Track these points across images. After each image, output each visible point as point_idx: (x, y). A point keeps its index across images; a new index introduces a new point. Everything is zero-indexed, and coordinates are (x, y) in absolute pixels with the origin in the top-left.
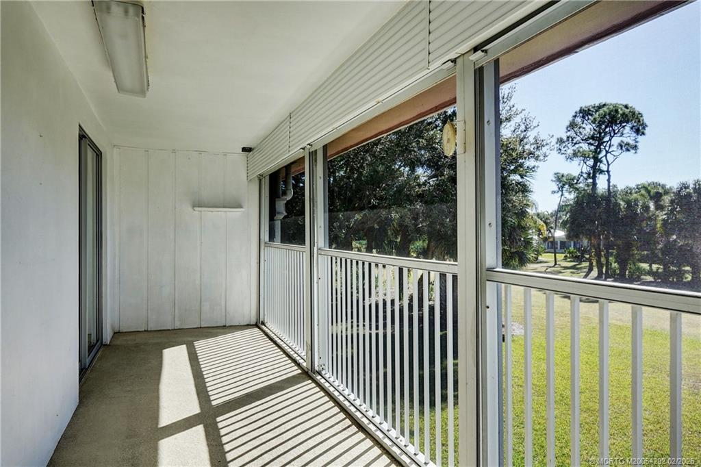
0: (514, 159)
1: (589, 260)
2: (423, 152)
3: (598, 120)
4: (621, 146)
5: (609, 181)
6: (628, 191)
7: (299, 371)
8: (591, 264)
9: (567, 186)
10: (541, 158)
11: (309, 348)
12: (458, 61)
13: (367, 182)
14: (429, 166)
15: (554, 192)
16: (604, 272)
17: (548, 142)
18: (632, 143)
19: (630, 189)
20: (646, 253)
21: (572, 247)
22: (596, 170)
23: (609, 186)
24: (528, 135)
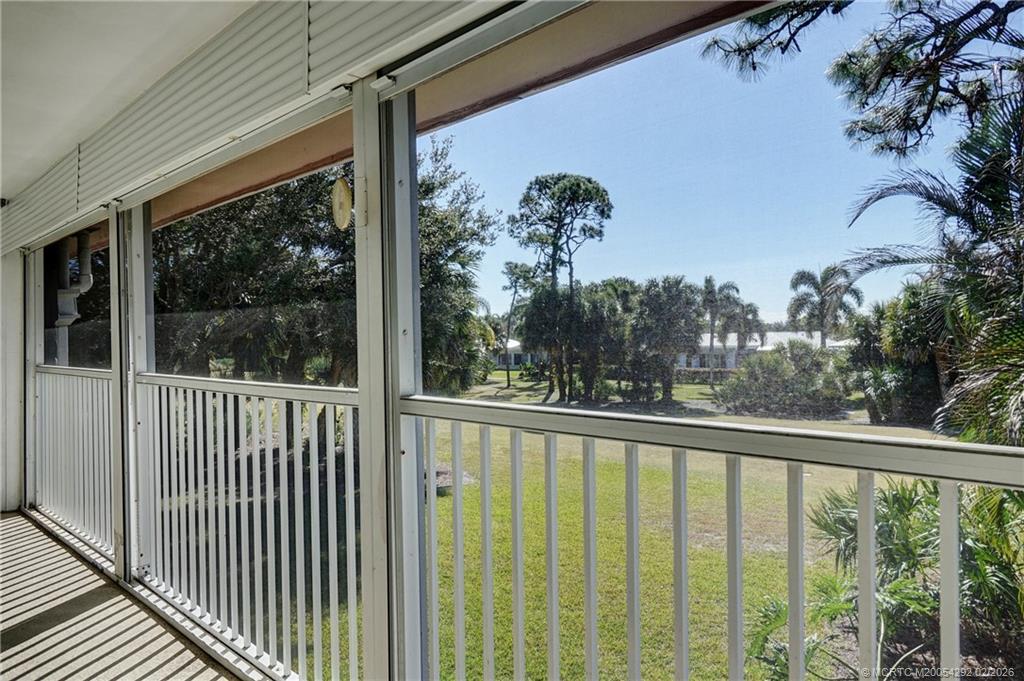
0: (452, 240)
1: (550, 378)
2: (321, 225)
3: (558, 194)
4: (584, 230)
5: (571, 274)
6: (593, 289)
7: (102, 582)
8: (552, 383)
9: (521, 280)
10: (488, 240)
11: (121, 540)
12: (354, 87)
13: (231, 267)
14: (333, 247)
15: (505, 288)
16: (567, 393)
17: (496, 219)
18: (597, 227)
19: (596, 286)
20: (613, 367)
21: (529, 360)
22: (555, 262)
23: (571, 282)
24: (470, 208)
